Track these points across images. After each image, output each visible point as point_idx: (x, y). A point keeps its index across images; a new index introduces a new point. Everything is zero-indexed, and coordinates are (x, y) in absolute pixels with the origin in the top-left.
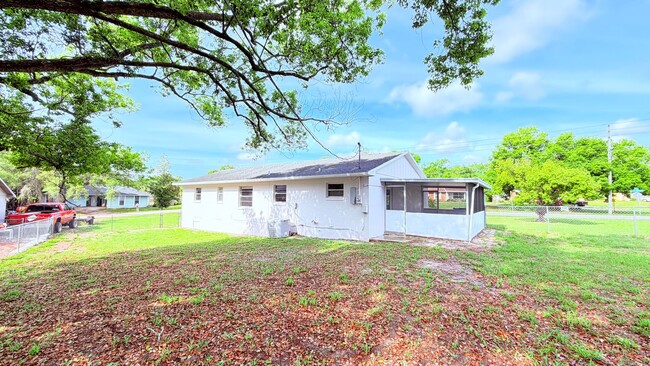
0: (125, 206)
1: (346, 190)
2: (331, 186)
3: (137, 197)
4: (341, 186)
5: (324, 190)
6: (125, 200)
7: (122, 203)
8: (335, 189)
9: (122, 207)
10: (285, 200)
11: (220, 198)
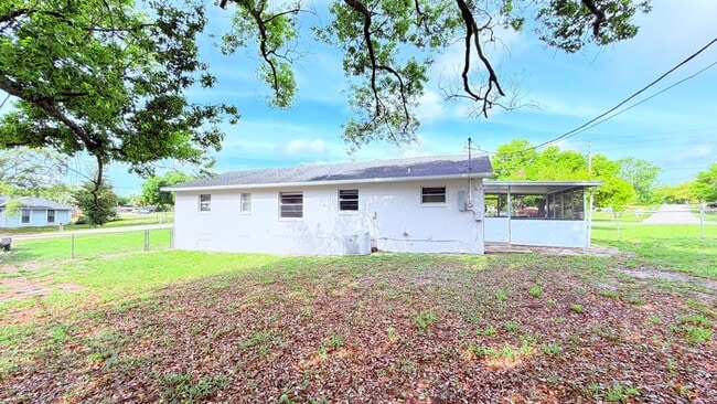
0: (31, 223)
1: (448, 195)
2: (425, 191)
3: (52, 211)
4: (443, 190)
5: (418, 195)
6: (32, 215)
7: (26, 219)
8: (433, 194)
9: (26, 225)
10: (356, 208)
11: (244, 207)
